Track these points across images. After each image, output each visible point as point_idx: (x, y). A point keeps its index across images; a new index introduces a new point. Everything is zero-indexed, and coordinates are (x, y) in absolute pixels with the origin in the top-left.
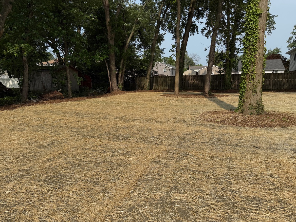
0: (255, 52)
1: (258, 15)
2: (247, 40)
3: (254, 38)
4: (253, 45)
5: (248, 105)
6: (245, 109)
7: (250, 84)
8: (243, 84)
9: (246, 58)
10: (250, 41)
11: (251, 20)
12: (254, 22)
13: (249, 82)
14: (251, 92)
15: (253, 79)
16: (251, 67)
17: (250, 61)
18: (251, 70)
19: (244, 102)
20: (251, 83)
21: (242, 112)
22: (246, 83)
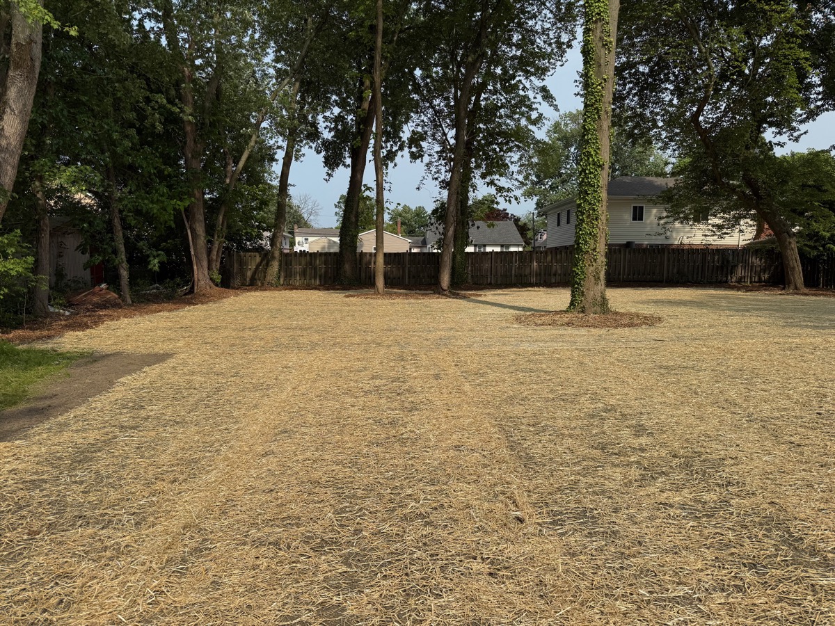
0: (597, 220)
1: (600, 166)
2: (585, 201)
3: (596, 199)
4: (594, 210)
5: (589, 299)
6: (587, 306)
7: (591, 268)
8: (581, 268)
9: (585, 228)
10: (590, 204)
11: (591, 173)
12: (595, 175)
13: (589, 265)
14: (593, 279)
15: (595, 260)
16: (592, 241)
17: (590, 234)
18: (592, 247)
19: (583, 296)
20: (593, 265)
21: (583, 312)
22: (585, 266)
